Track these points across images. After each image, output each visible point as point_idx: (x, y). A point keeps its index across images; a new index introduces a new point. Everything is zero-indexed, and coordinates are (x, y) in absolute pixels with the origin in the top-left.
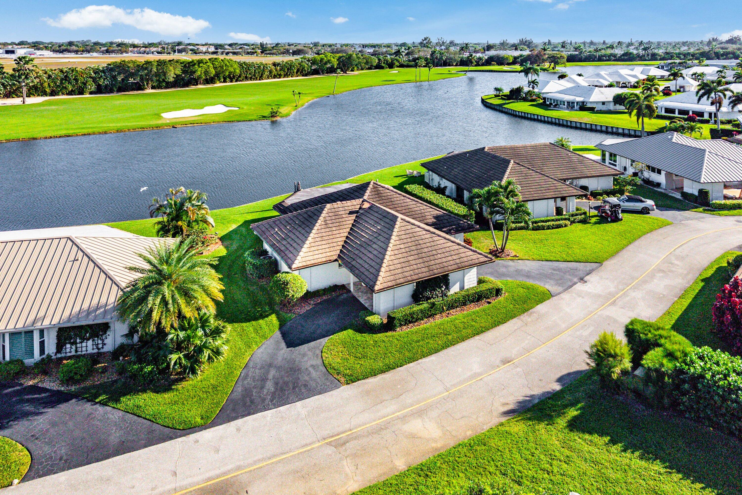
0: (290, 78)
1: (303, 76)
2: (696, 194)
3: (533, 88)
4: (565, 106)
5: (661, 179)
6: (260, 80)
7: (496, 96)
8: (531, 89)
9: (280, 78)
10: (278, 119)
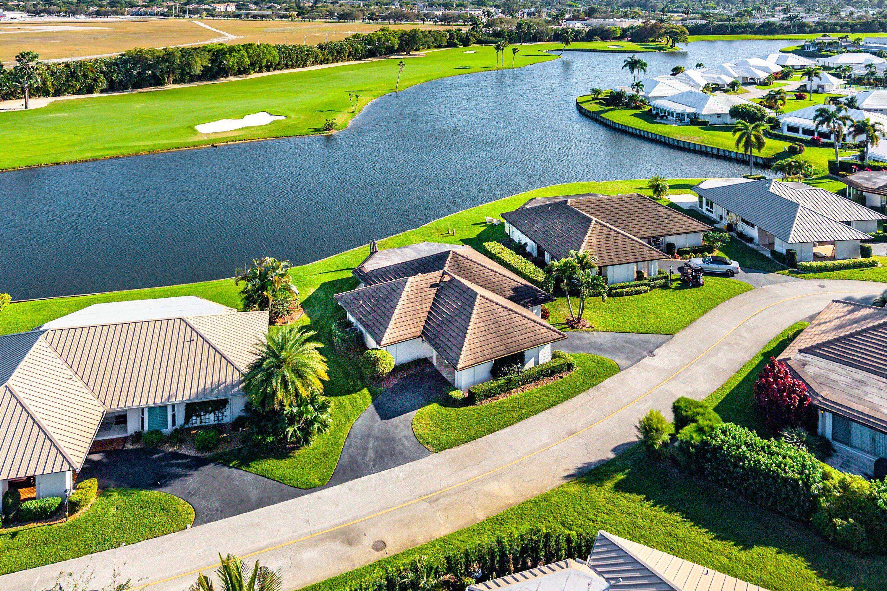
0: (340, 64)
1: (356, 59)
3: (638, 92)
4: (674, 119)
5: (754, 233)
6: (303, 67)
7: (594, 99)
8: (635, 93)
9: (327, 63)
10: (333, 132)
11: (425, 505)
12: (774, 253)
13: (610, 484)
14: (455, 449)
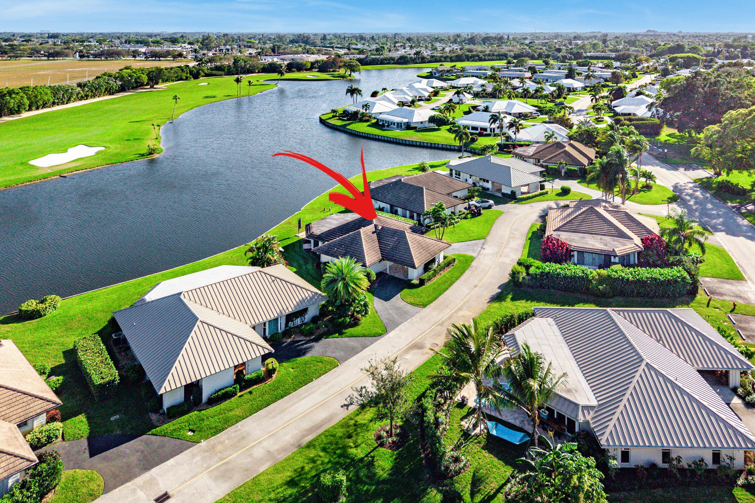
1: (110, 94)
2: (510, 193)
3: (366, 110)
4: (395, 126)
5: (489, 185)
6: (67, 103)
7: (334, 117)
8: (364, 111)
10: (155, 156)
11: (439, 327)
12: (503, 194)
13: (508, 300)
14: (431, 304)
